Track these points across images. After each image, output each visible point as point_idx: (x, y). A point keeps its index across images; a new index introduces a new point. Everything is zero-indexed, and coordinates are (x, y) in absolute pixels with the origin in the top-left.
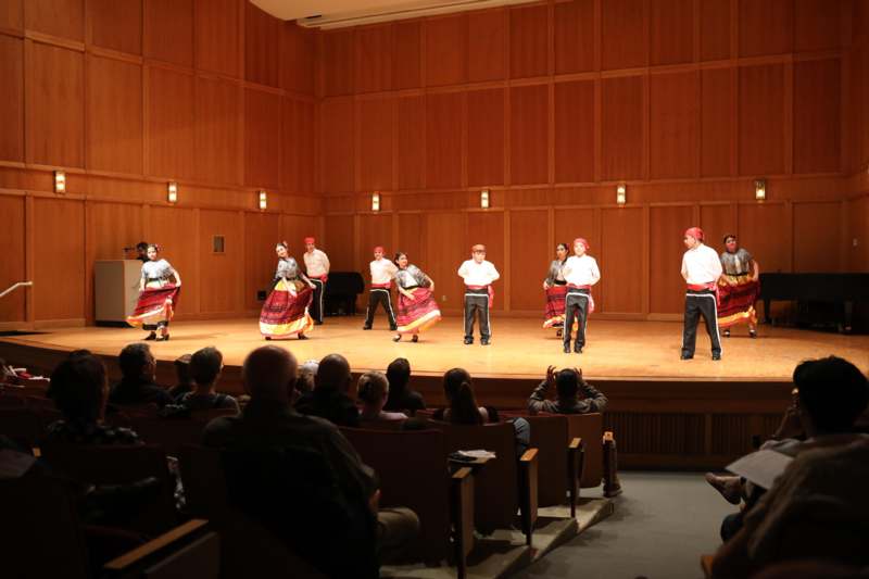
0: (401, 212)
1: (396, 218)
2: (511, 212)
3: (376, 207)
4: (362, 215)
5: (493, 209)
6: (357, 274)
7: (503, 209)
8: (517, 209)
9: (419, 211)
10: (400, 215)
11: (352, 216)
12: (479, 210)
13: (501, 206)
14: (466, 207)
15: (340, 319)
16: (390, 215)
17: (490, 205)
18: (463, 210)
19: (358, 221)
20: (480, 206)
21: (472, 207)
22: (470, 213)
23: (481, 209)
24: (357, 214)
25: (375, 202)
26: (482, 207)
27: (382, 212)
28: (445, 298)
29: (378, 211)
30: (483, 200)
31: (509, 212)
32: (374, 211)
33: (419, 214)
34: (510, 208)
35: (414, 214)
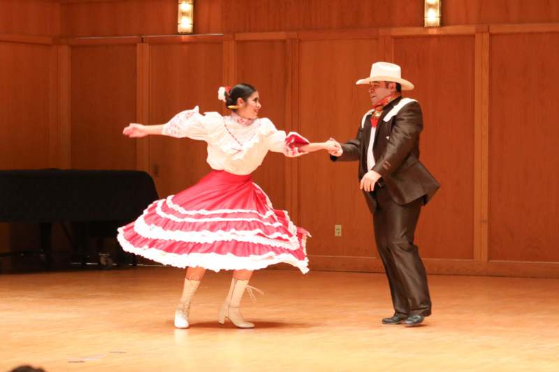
0: (241, 36)
1: (230, 48)
2: (491, 35)
3: (185, 24)
4: (153, 43)
5: (449, 30)
6: (143, 175)
7: (471, 29)
8: (507, 28)
9: (281, 35)
10: (238, 42)
11: (135, 45)
12: (416, 31)
13: (467, 23)
14: (391, 25)
15: (103, 275)
16: (217, 42)
17: (443, 21)
18: (382, 31)
19: (144, 55)
20: (420, 21)
21: (405, 26)
22: (396, 38)
23: (422, 28)
24: (142, 41)
25: (184, 14)
26: (426, 25)
27: (198, 35)
28: (340, 231)
29: (191, 34)
30: (427, 10)
31: (486, 36)
32: (182, 34)
33: (284, 41)
34: (489, 27)
35: (272, 42)
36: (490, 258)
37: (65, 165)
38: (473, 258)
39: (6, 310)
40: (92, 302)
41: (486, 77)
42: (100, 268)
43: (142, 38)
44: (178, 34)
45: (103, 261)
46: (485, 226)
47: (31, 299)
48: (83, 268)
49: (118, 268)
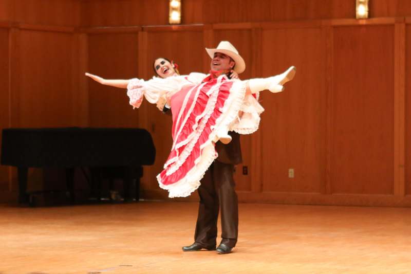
0: (217, 26)
2: (407, 25)
3: (175, 17)
4: (151, 31)
5: (375, 21)
7: (393, 19)
9: (248, 25)
10: (215, 30)
11: (136, 33)
12: (350, 22)
13: (389, 15)
14: (330, 16)
16: (198, 31)
17: (371, 14)
19: (144, 40)
20: (354, 14)
21: (341, 16)
22: (335, 27)
23: (354, 20)
24: (143, 30)
25: (174, 9)
26: (357, 17)
27: (185, 25)
28: (293, 173)
29: (180, 24)
30: (358, 5)
31: (403, 26)
32: (173, 24)
33: (250, 30)
34: (405, 19)
35: (241, 30)
36: (406, 193)
37: (84, 124)
38: (393, 194)
39: (40, 234)
40: (106, 228)
41: (403, 57)
42: (111, 202)
43: (143, 28)
44: (169, 24)
45: (113, 197)
46: (402, 170)
47: (59, 226)
48: (98, 202)
49: (125, 202)
